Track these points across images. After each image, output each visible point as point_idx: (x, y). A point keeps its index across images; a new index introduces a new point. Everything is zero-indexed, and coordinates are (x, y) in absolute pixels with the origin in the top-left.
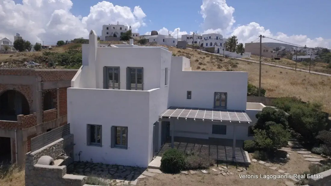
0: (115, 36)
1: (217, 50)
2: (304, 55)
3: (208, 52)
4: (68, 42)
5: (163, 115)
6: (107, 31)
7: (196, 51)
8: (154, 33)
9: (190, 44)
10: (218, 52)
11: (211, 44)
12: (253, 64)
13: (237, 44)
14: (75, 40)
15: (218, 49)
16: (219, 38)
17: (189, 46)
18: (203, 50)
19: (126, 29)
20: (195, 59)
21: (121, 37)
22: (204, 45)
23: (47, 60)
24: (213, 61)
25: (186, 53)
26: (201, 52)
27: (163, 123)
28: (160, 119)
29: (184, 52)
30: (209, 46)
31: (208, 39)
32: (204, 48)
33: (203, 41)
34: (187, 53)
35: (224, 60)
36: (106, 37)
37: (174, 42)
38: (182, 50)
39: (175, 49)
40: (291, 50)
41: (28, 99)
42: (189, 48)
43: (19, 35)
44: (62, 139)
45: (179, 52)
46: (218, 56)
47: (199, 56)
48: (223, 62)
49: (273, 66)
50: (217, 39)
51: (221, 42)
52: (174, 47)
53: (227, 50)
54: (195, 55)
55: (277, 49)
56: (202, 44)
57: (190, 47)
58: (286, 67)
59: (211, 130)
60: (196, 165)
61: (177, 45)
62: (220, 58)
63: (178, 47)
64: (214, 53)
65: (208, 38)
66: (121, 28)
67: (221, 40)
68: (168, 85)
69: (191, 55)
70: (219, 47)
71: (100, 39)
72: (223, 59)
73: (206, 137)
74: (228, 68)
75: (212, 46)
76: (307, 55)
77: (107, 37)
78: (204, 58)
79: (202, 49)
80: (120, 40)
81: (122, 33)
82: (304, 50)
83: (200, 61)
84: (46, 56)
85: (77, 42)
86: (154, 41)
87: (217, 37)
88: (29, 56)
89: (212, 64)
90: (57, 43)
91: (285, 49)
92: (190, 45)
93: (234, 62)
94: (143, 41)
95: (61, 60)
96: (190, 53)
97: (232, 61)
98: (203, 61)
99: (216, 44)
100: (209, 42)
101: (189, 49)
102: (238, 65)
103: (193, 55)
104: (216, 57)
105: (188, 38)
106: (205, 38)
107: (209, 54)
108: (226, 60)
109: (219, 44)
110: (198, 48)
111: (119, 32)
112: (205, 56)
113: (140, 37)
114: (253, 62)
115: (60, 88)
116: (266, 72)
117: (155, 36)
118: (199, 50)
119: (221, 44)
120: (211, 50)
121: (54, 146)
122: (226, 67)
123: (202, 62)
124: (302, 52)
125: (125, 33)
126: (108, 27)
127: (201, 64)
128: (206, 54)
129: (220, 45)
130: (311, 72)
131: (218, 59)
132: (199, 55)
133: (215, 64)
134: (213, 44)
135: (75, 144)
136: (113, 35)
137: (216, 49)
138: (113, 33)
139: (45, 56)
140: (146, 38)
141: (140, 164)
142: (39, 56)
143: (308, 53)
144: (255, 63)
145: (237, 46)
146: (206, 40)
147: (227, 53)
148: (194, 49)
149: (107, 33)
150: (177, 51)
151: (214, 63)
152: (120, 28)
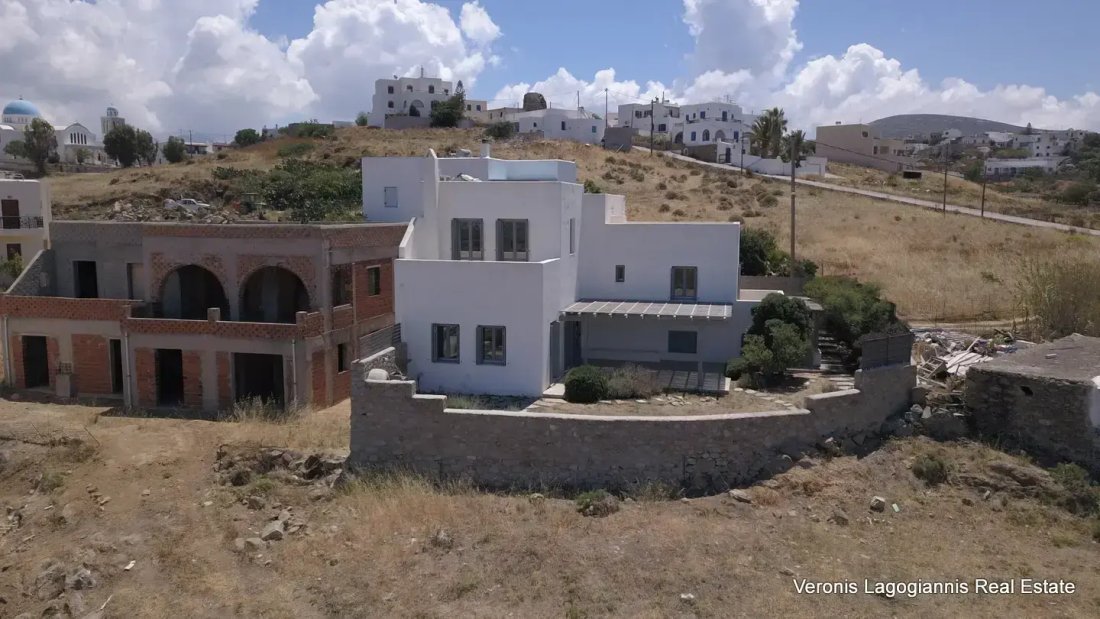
0: (414, 112)
1: (725, 152)
2: (1022, 157)
3: (697, 158)
4: (269, 134)
5: (567, 310)
6: (391, 97)
7: (660, 156)
8: (534, 102)
9: (645, 133)
10: (728, 160)
11: (706, 135)
12: (826, 193)
13: (784, 135)
14: (293, 126)
15: (728, 150)
16: (729, 117)
17: (642, 142)
18: (682, 154)
19: (446, 91)
20: (656, 180)
21: (432, 116)
22: (687, 139)
23: (228, 193)
24: (711, 186)
25: (631, 165)
26: (675, 160)
27: (568, 325)
28: (561, 317)
29: (623, 162)
30: (700, 141)
31: (698, 121)
32: (684, 146)
33: (681, 124)
34: (635, 162)
35: (741, 184)
36: (387, 117)
37: (594, 129)
38: (618, 156)
39: (598, 150)
40: (979, 141)
41: (305, 283)
42: (640, 148)
43: (116, 113)
44: (392, 348)
45: (610, 160)
46: (724, 172)
47: (668, 172)
48: (738, 189)
49: (883, 199)
50: (724, 118)
51: (736, 127)
52: (596, 144)
53: (754, 152)
54: (656, 169)
55: (936, 139)
56: (680, 136)
57: (642, 146)
58: (919, 202)
59: (665, 346)
60: (628, 391)
61: (603, 141)
62: (731, 178)
63: (606, 144)
64: (715, 162)
65: (698, 116)
66: (431, 89)
67: (736, 121)
68: (576, 253)
69: (645, 169)
70: (730, 144)
71: (369, 124)
72: (738, 182)
73: (656, 358)
74: (749, 208)
75: (710, 142)
76: (1031, 156)
77: (392, 115)
78: (684, 178)
79: (680, 151)
80: (432, 125)
81: (434, 104)
82: (1023, 139)
83: (670, 188)
84: (225, 182)
85: (301, 135)
86: (535, 130)
87: (725, 114)
88: (172, 182)
89: (705, 196)
90: (237, 138)
91: (959, 139)
92: (645, 139)
93: (770, 189)
94: (501, 130)
95: (274, 192)
96: (644, 164)
97: (765, 186)
98: (679, 187)
99: (720, 134)
100: (699, 128)
101: (638, 151)
102: (778, 198)
103: (651, 169)
104: (719, 174)
105: (638, 114)
106: (687, 117)
107: (701, 166)
108: (747, 184)
109: (730, 136)
110: (668, 146)
111: (426, 100)
112: (687, 172)
113: (491, 113)
114: (826, 189)
115: (357, 263)
116: (857, 218)
117: (538, 114)
118: (669, 154)
119: (736, 135)
120: (706, 153)
121: (384, 355)
122: (745, 206)
123: (677, 191)
124: (1016, 145)
125: (444, 104)
126: (391, 85)
127: (672, 196)
128: (689, 166)
129: (733, 137)
130: (987, 214)
131: (724, 180)
132: (670, 169)
133: (713, 196)
134: (712, 136)
135: (410, 360)
136: (407, 110)
137: (721, 151)
138: (409, 105)
139: (218, 181)
140: (511, 118)
141: (527, 391)
142: (203, 181)
143: (1036, 152)
144: (832, 190)
145: (784, 139)
146: (691, 122)
147: (751, 161)
148: (654, 151)
149: (391, 105)
150: (604, 158)
151: (712, 192)
152: (428, 90)
